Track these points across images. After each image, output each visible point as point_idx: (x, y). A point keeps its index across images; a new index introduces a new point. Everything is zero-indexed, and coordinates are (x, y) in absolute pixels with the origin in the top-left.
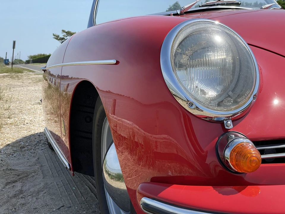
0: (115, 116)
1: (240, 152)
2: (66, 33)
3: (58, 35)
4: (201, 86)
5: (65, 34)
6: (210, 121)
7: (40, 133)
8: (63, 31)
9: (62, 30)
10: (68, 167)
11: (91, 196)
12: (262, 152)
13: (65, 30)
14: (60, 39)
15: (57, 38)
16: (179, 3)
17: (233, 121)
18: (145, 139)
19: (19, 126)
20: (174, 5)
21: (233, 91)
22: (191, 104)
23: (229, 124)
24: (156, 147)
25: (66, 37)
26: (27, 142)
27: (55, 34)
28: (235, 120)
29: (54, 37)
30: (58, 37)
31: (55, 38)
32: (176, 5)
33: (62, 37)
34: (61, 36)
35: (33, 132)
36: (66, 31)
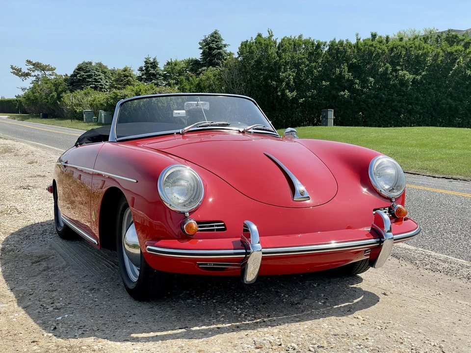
0: (133, 209)
1: (190, 226)
2: (34, 65)
3: (19, 68)
4: (177, 196)
5: (32, 67)
6: (180, 213)
7: (41, 223)
8: (29, 62)
9: (27, 61)
10: (97, 243)
11: (108, 270)
12: (200, 227)
13: (31, 61)
14: (22, 75)
15: (18, 72)
16: (219, 33)
17: (189, 213)
18: (150, 223)
19: (13, 215)
20: (212, 36)
21: (193, 199)
22: (170, 205)
23: (187, 214)
24: (155, 227)
25: (33, 71)
26: (31, 231)
27: (14, 66)
28: (191, 213)
29: (12, 71)
30: (20, 71)
31: (14, 73)
32: (215, 35)
33: (27, 71)
34: (25, 70)
35: (32, 222)
36: (34, 62)
